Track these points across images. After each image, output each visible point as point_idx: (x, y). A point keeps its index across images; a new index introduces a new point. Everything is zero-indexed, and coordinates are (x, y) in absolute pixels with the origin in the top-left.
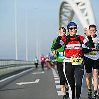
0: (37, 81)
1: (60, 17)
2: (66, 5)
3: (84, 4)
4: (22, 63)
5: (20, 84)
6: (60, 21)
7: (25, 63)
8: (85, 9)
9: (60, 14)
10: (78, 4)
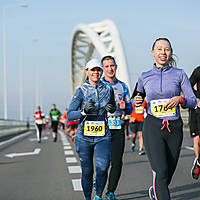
0: (37, 151)
1: (73, 54)
2: (81, 35)
3: (108, 35)
4: (14, 123)
5: (11, 156)
6: (73, 60)
7: (18, 124)
8: (109, 42)
9: (73, 49)
10: (99, 34)
